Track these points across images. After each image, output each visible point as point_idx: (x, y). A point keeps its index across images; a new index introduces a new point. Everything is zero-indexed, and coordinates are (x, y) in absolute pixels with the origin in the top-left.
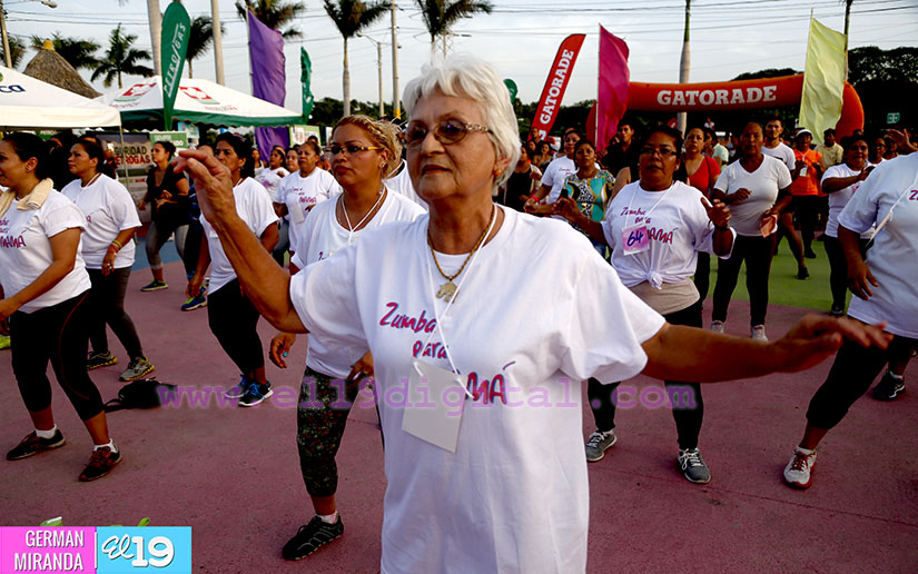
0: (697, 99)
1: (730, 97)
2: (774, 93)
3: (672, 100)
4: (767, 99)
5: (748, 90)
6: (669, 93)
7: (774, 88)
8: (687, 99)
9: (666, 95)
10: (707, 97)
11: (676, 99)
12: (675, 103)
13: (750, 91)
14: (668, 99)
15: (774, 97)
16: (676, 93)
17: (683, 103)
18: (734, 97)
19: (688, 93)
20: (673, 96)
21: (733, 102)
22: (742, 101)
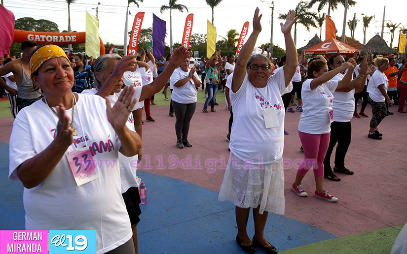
0: (45, 39)
1: (59, 39)
2: (76, 38)
3: (34, 39)
4: (73, 41)
5: (66, 36)
6: (33, 36)
7: (75, 36)
8: (41, 39)
9: (31, 36)
10: (49, 39)
11: (36, 38)
12: (36, 40)
13: (66, 37)
14: (33, 38)
15: (75, 40)
16: (36, 36)
17: (39, 40)
18: (60, 39)
19: (41, 36)
20: (34, 37)
21: (60, 41)
22: (63, 41)
